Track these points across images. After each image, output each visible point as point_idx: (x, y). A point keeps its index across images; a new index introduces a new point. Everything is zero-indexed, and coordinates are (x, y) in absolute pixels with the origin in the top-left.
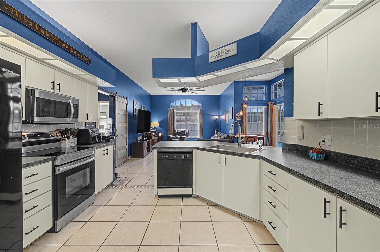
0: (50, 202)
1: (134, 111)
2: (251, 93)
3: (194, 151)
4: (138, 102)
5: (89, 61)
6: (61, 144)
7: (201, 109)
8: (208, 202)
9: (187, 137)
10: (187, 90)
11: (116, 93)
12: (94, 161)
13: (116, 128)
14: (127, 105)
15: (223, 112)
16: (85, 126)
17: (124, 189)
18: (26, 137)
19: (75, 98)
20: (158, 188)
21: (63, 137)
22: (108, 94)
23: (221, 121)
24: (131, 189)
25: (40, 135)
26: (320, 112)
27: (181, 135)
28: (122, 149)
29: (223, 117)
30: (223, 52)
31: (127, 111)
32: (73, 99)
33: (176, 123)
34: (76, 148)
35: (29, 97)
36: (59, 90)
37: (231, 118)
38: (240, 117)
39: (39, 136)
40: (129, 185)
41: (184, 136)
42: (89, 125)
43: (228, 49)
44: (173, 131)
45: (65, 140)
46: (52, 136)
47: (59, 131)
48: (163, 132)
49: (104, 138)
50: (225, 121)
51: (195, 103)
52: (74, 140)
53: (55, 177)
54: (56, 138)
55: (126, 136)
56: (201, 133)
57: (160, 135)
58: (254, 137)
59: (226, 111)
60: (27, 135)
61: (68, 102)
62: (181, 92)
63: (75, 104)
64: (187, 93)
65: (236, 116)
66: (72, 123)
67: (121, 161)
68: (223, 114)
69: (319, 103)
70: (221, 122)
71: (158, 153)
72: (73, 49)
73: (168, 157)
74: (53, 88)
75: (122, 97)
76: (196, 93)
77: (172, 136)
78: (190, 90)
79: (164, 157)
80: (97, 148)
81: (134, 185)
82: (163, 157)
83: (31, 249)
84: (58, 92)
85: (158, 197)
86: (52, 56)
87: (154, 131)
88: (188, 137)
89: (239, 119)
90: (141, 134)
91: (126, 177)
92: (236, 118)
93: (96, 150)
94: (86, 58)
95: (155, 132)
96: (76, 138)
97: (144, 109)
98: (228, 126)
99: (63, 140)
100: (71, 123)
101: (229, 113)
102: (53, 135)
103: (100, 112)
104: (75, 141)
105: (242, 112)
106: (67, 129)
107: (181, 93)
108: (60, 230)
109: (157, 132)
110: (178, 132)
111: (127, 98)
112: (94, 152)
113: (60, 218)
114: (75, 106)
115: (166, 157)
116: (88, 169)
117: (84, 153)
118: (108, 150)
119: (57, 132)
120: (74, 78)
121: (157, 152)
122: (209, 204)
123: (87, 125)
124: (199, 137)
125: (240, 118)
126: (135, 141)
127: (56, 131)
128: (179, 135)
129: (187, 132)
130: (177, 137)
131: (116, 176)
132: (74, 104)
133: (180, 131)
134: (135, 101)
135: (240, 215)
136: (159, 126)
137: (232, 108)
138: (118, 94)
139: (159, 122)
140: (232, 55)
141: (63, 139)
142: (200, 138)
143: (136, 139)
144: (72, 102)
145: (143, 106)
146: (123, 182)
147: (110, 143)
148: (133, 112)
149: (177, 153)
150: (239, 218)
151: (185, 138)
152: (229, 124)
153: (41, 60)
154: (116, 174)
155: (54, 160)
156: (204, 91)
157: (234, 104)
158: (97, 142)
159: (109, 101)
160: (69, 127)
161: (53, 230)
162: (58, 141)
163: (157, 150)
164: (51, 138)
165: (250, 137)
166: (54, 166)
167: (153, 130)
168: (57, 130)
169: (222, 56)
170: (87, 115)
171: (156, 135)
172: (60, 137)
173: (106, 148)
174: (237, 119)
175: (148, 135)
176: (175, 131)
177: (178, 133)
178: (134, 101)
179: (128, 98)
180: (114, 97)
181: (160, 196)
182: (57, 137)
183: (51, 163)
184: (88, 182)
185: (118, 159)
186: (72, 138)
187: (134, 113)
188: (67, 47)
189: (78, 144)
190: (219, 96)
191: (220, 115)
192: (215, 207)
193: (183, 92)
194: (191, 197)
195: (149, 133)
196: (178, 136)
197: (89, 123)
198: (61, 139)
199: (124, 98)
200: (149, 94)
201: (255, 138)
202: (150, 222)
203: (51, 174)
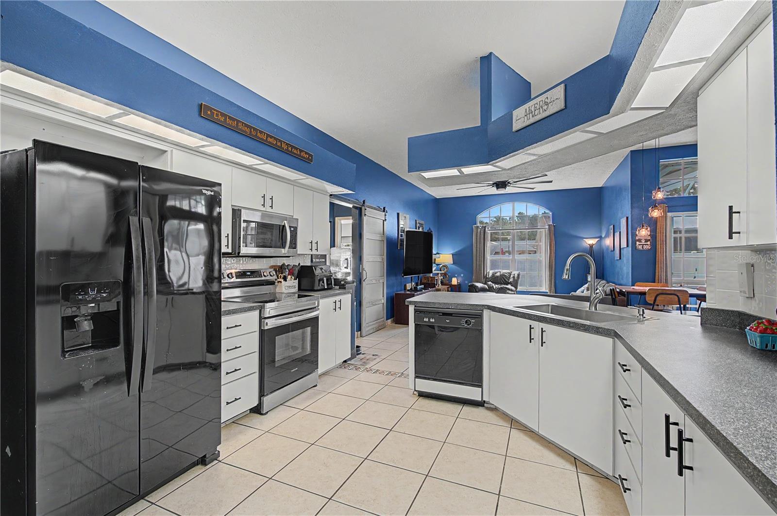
0: (256, 368)
1: (400, 233)
2: (685, 177)
3: (486, 313)
4: (408, 216)
5: (310, 158)
6: (276, 288)
7: (551, 223)
8: (513, 422)
9: (513, 288)
10: (509, 183)
11: (364, 202)
12: (316, 319)
13: (362, 266)
14: (385, 222)
15: (609, 229)
16: (312, 261)
17: (365, 373)
18: (234, 275)
19: (294, 217)
20: (416, 377)
21: (278, 278)
22: (351, 206)
23: (605, 251)
24: (378, 374)
25: (249, 273)
26: (734, 231)
27: (501, 284)
28: (373, 304)
29: (608, 242)
30: (538, 108)
31: (383, 234)
32: (291, 219)
33: (489, 257)
34: (297, 295)
35: (236, 220)
36: (272, 207)
37: (624, 245)
38: (649, 240)
39: (249, 275)
40: (375, 368)
41: (507, 286)
42: (317, 260)
43: (546, 99)
44: (482, 274)
45: (281, 282)
46: (265, 276)
47: (274, 267)
48: (462, 275)
49: (337, 282)
50: (611, 251)
51: (533, 210)
52: (294, 282)
53: (262, 332)
54: (269, 278)
55: (381, 281)
56: (550, 281)
57: (454, 281)
58: (676, 293)
59: (614, 226)
60: (235, 273)
61: (283, 224)
62: (495, 188)
63: (293, 227)
64: (509, 190)
65: (637, 238)
66: (289, 257)
67: (370, 328)
68: (607, 236)
69: (731, 208)
70: (605, 255)
71: (416, 311)
72: (287, 144)
73: (433, 320)
74: (264, 205)
75: (375, 209)
76: (533, 189)
77: (479, 285)
78: (515, 182)
79: (427, 320)
80: (322, 298)
81: (383, 369)
82: (425, 320)
83: (233, 426)
84: (270, 210)
85: (419, 396)
86: (260, 160)
87: (441, 273)
88: (516, 288)
89: (645, 247)
90: (412, 277)
91: (373, 355)
92: (638, 243)
93: (320, 301)
94: (306, 153)
95: (445, 275)
96: (296, 279)
97: (421, 228)
98: (618, 263)
99: (279, 282)
100: (287, 255)
101: (620, 232)
102: (265, 274)
103: (342, 237)
104: (294, 284)
105: (646, 229)
106: (284, 264)
107: (494, 191)
108: (267, 412)
109: (449, 274)
110: (493, 275)
111: (384, 208)
112: (316, 302)
113: (267, 395)
114: (292, 229)
115: (431, 320)
116: (309, 329)
117: (305, 303)
118: (340, 301)
119: (270, 270)
120: (293, 186)
121: (415, 309)
122: (513, 426)
123: (314, 260)
124: (545, 288)
125: (649, 243)
126: (401, 291)
127: (270, 268)
128: (496, 283)
129: (514, 277)
130: (491, 286)
131: (356, 350)
132: (290, 227)
133: (498, 274)
134: (400, 214)
135: (576, 461)
136: (454, 263)
137: (627, 218)
138: (366, 204)
139: (453, 255)
140: (555, 112)
141: (279, 280)
142: (548, 291)
143: (403, 288)
144: (288, 223)
145: (417, 222)
146: (368, 361)
147: (347, 291)
148: (397, 235)
149: (452, 314)
150: (571, 463)
151: (509, 289)
152: (620, 258)
153: (250, 167)
154: (358, 347)
155: (261, 310)
156: (551, 182)
157: (631, 208)
158: (326, 287)
159: (351, 217)
160: (286, 261)
161: (257, 410)
162: (272, 283)
163: (415, 306)
164: (263, 278)
165: (664, 292)
166: (261, 318)
167: (441, 271)
168: (272, 267)
169: (535, 115)
170: (311, 243)
171: (447, 282)
172: (275, 277)
173: (337, 298)
174: (640, 247)
175: (428, 281)
176: (486, 274)
177: (495, 279)
178: (398, 214)
179: (386, 209)
180: (361, 209)
181: (422, 395)
182: (271, 278)
183: (257, 313)
184: (308, 350)
185: (367, 322)
186: (291, 280)
187: (400, 238)
188: (279, 144)
189: (300, 289)
190: (599, 191)
191: (603, 236)
192: (526, 434)
193: (499, 189)
194: (482, 406)
195: (431, 277)
196: (494, 285)
197: (317, 256)
198: (276, 279)
199: (378, 209)
200: (434, 198)
201: (680, 297)
202: (391, 430)
203: (257, 329)
